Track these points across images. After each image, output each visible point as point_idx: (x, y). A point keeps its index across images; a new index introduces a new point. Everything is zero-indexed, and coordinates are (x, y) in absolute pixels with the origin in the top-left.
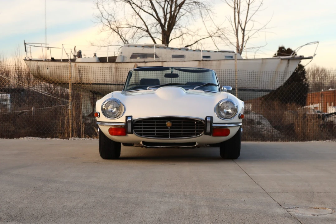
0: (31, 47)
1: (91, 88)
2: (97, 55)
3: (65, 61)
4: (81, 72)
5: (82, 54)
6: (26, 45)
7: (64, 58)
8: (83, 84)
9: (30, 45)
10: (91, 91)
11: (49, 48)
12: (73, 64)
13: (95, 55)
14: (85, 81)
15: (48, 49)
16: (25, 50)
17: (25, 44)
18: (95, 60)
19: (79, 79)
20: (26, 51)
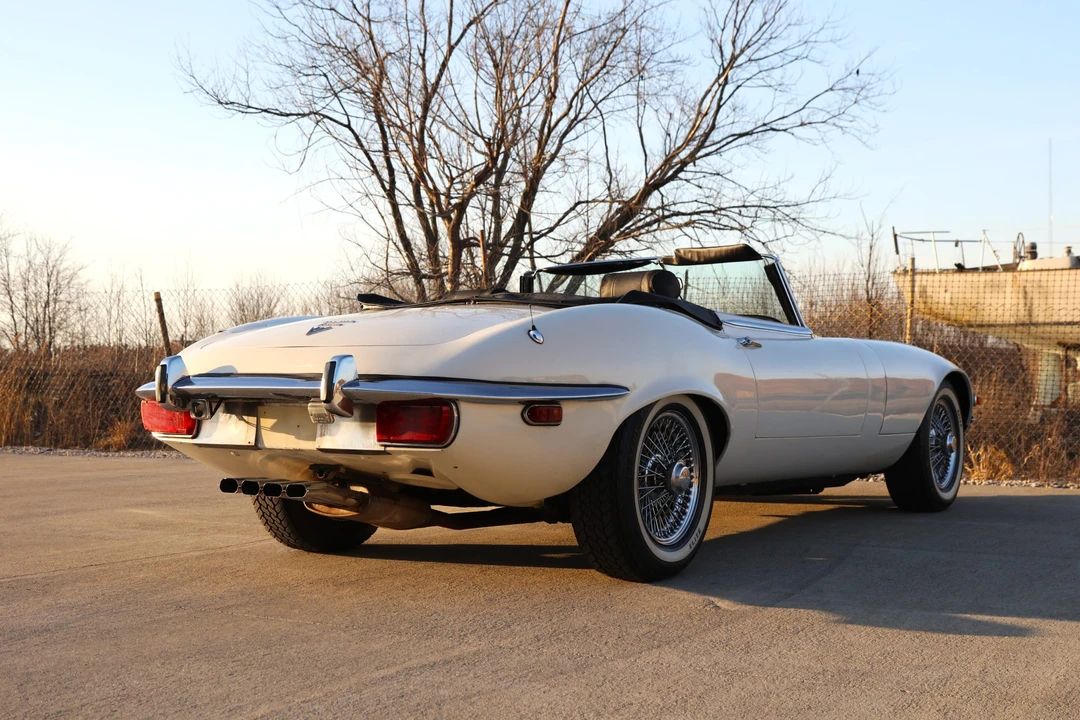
0: (914, 241)
1: (1060, 337)
2: (1073, 250)
3: (988, 269)
4: (1030, 295)
5: (1038, 250)
6: (898, 238)
7: (986, 264)
8: (1036, 325)
9: (912, 239)
10: (1059, 344)
11: (960, 244)
12: (1009, 276)
13: (1069, 252)
14: (1040, 316)
15: (956, 245)
16: (894, 249)
17: (895, 236)
18: (1066, 262)
19: (1022, 313)
20: (897, 252)
